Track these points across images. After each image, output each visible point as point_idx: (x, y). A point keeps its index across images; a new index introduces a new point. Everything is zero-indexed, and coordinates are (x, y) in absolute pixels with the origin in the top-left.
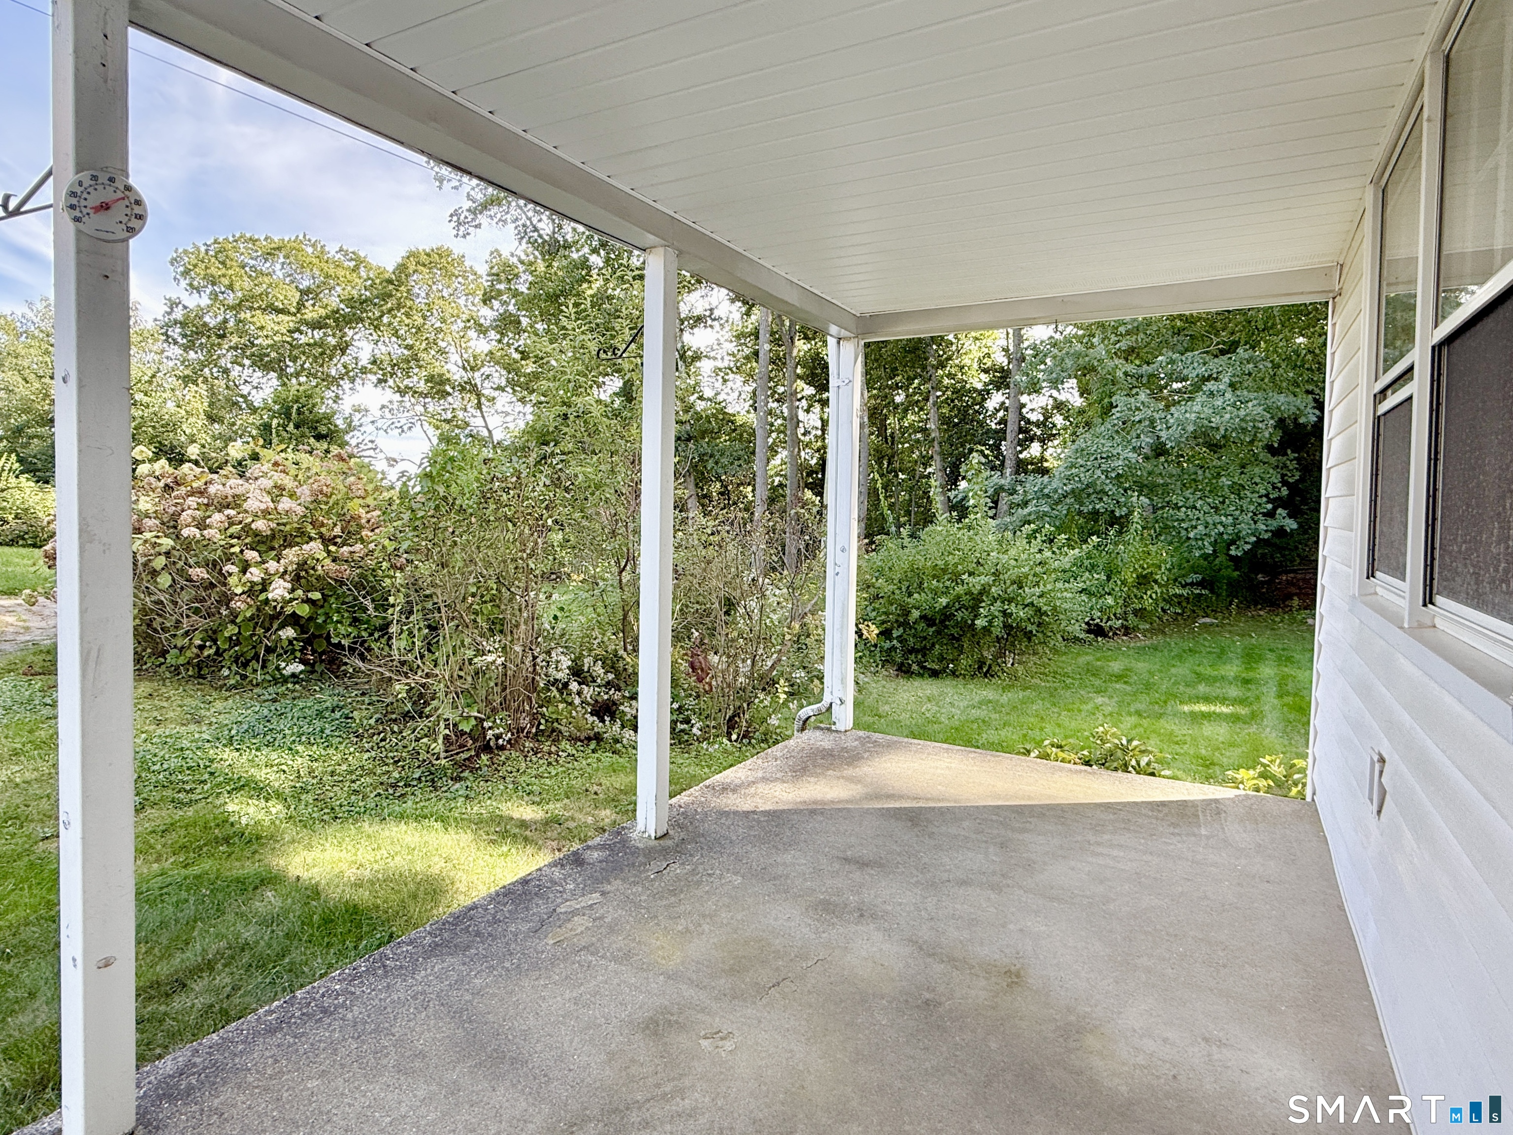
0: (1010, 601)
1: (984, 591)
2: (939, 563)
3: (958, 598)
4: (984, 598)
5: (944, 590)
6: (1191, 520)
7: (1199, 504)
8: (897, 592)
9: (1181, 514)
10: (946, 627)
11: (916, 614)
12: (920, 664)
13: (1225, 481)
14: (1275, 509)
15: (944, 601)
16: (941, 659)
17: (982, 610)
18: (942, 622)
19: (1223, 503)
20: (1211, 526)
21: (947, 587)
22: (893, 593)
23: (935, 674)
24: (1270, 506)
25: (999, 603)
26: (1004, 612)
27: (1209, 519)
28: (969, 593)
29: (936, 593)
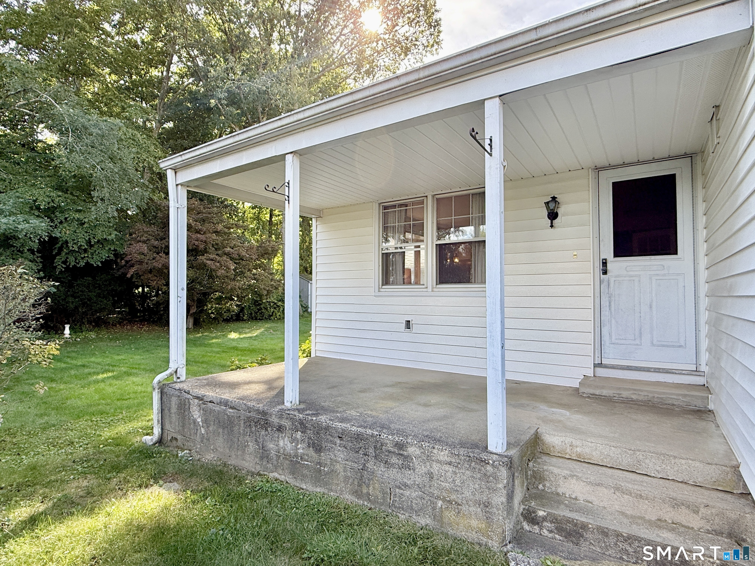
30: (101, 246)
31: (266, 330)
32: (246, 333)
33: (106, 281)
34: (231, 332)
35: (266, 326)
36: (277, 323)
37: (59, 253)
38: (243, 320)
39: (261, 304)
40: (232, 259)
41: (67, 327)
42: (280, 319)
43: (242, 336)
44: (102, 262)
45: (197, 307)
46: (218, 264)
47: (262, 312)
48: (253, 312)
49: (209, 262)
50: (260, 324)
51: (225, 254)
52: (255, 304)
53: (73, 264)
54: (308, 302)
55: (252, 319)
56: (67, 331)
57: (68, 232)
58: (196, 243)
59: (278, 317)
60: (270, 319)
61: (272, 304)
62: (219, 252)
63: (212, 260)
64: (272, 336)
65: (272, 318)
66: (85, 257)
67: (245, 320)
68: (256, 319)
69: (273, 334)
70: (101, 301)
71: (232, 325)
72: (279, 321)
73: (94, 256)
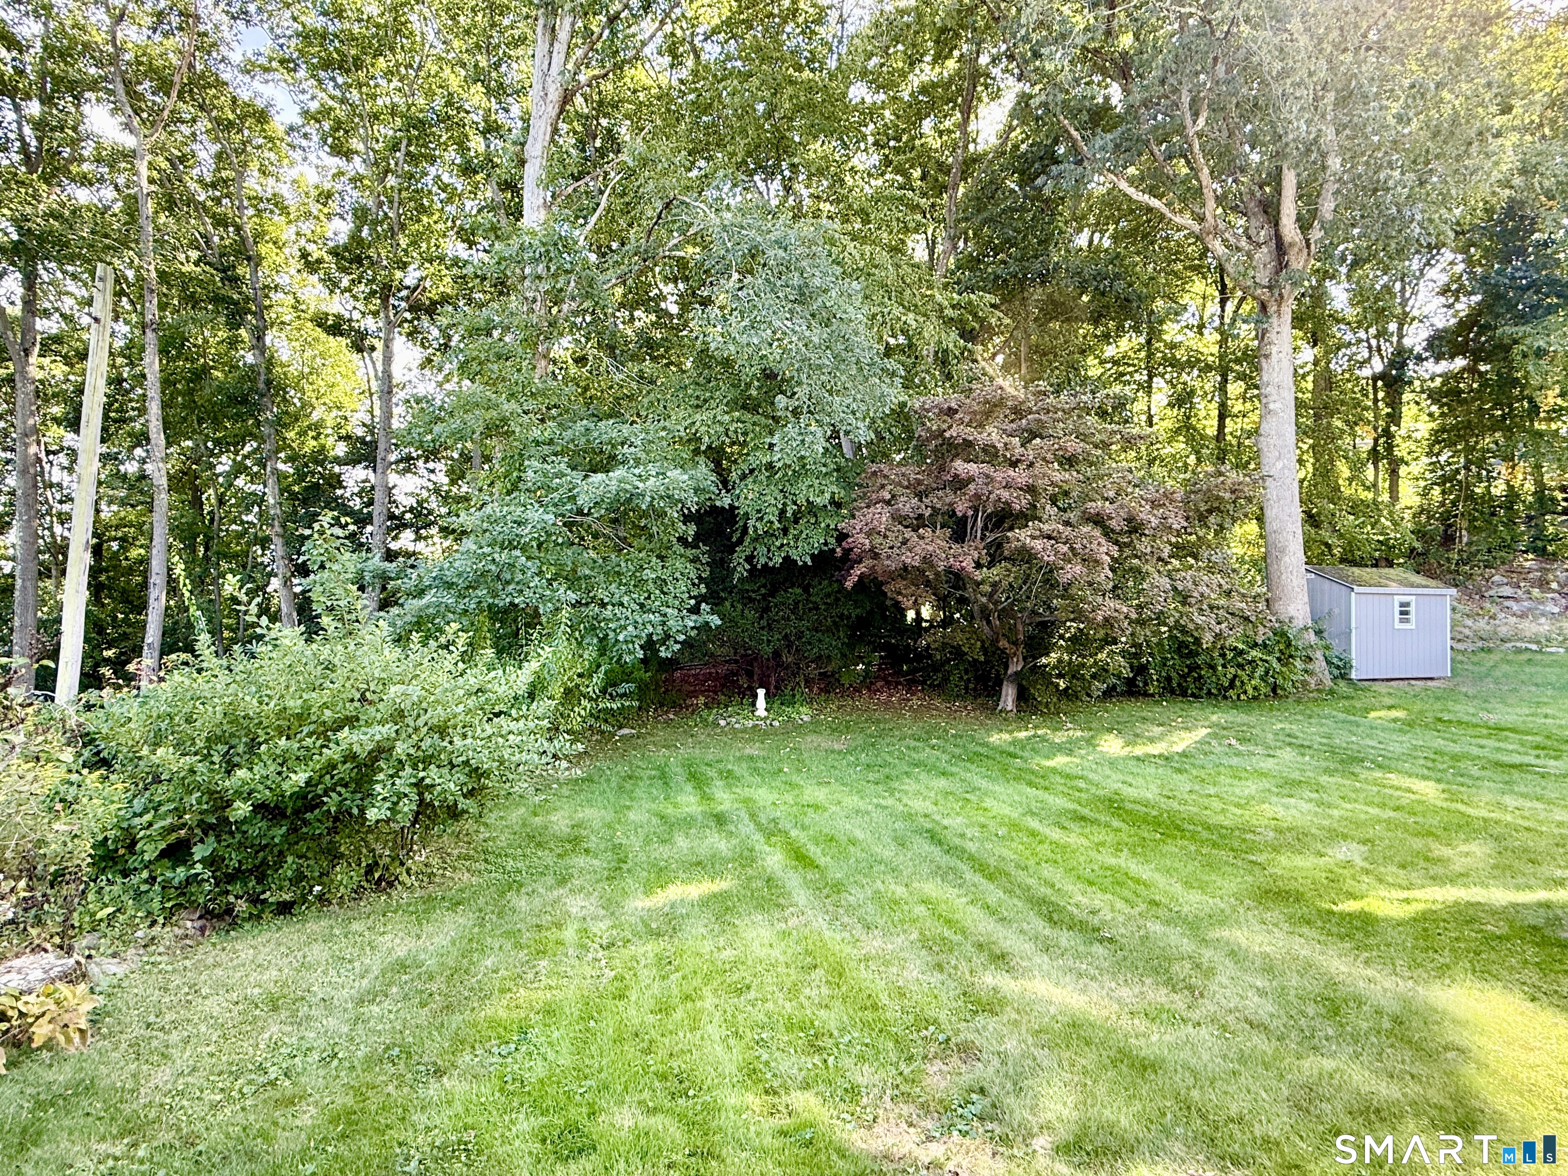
0: (427, 761)
1: (381, 751)
2: (290, 703)
3: (331, 766)
4: (382, 763)
5: (303, 752)
6: (619, 619)
7: (625, 599)
8: (201, 767)
9: (608, 612)
10: (306, 823)
11: (242, 809)
12: (255, 900)
13: (649, 574)
14: (698, 604)
15: (300, 778)
16: (299, 878)
17: (378, 788)
18: (297, 812)
19: (649, 598)
20: (640, 626)
21: (307, 749)
22: (192, 772)
23: (285, 909)
24: (693, 602)
25: (408, 770)
26: (419, 784)
27: (637, 618)
28: (350, 756)
29: (284, 761)
30: (813, 521)
31: (1215, 735)
32: (1152, 740)
33: (828, 595)
34: (1110, 730)
35: (1214, 718)
36: (1248, 712)
37: (740, 541)
38: (1146, 694)
39: (1198, 654)
40: (1108, 532)
41: (761, 692)
42: (1255, 698)
43: (1139, 751)
44: (813, 556)
45: (1025, 659)
46: (1065, 549)
47: (1200, 677)
48: (1174, 675)
49: (1038, 545)
50: (1195, 710)
51: (1088, 520)
52: (1179, 650)
53: (763, 560)
54: (1347, 650)
55: (1172, 692)
56: (761, 702)
57: (750, 496)
58: (1005, 495)
59: (1250, 692)
60: (1225, 698)
61: (1230, 655)
62: (1072, 516)
63: (1049, 537)
64: (1235, 761)
65: (1231, 692)
66: (782, 545)
67: (1152, 695)
68: (1184, 694)
69: (1238, 754)
70: (820, 641)
71: (1116, 710)
72: (1255, 704)
73: (800, 544)
